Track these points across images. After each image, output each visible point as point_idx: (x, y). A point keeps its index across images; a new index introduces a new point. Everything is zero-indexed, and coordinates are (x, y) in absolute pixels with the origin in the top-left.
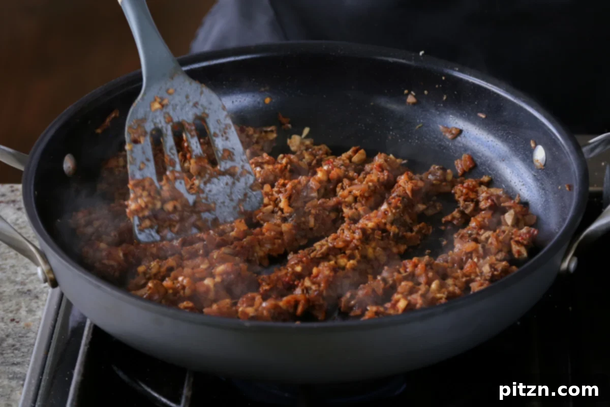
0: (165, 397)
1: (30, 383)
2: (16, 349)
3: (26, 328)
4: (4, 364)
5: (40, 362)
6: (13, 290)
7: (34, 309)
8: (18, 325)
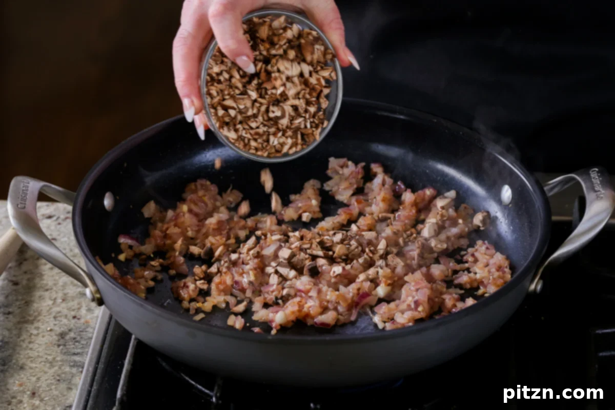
0: (200, 385)
1: (88, 370)
2: (77, 342)
3: (86, 324)
4: (66, 354)
5: (96, 353)
6: (75, 292)
7: (92, 308)
8: (78, 321)
